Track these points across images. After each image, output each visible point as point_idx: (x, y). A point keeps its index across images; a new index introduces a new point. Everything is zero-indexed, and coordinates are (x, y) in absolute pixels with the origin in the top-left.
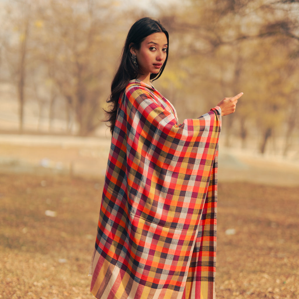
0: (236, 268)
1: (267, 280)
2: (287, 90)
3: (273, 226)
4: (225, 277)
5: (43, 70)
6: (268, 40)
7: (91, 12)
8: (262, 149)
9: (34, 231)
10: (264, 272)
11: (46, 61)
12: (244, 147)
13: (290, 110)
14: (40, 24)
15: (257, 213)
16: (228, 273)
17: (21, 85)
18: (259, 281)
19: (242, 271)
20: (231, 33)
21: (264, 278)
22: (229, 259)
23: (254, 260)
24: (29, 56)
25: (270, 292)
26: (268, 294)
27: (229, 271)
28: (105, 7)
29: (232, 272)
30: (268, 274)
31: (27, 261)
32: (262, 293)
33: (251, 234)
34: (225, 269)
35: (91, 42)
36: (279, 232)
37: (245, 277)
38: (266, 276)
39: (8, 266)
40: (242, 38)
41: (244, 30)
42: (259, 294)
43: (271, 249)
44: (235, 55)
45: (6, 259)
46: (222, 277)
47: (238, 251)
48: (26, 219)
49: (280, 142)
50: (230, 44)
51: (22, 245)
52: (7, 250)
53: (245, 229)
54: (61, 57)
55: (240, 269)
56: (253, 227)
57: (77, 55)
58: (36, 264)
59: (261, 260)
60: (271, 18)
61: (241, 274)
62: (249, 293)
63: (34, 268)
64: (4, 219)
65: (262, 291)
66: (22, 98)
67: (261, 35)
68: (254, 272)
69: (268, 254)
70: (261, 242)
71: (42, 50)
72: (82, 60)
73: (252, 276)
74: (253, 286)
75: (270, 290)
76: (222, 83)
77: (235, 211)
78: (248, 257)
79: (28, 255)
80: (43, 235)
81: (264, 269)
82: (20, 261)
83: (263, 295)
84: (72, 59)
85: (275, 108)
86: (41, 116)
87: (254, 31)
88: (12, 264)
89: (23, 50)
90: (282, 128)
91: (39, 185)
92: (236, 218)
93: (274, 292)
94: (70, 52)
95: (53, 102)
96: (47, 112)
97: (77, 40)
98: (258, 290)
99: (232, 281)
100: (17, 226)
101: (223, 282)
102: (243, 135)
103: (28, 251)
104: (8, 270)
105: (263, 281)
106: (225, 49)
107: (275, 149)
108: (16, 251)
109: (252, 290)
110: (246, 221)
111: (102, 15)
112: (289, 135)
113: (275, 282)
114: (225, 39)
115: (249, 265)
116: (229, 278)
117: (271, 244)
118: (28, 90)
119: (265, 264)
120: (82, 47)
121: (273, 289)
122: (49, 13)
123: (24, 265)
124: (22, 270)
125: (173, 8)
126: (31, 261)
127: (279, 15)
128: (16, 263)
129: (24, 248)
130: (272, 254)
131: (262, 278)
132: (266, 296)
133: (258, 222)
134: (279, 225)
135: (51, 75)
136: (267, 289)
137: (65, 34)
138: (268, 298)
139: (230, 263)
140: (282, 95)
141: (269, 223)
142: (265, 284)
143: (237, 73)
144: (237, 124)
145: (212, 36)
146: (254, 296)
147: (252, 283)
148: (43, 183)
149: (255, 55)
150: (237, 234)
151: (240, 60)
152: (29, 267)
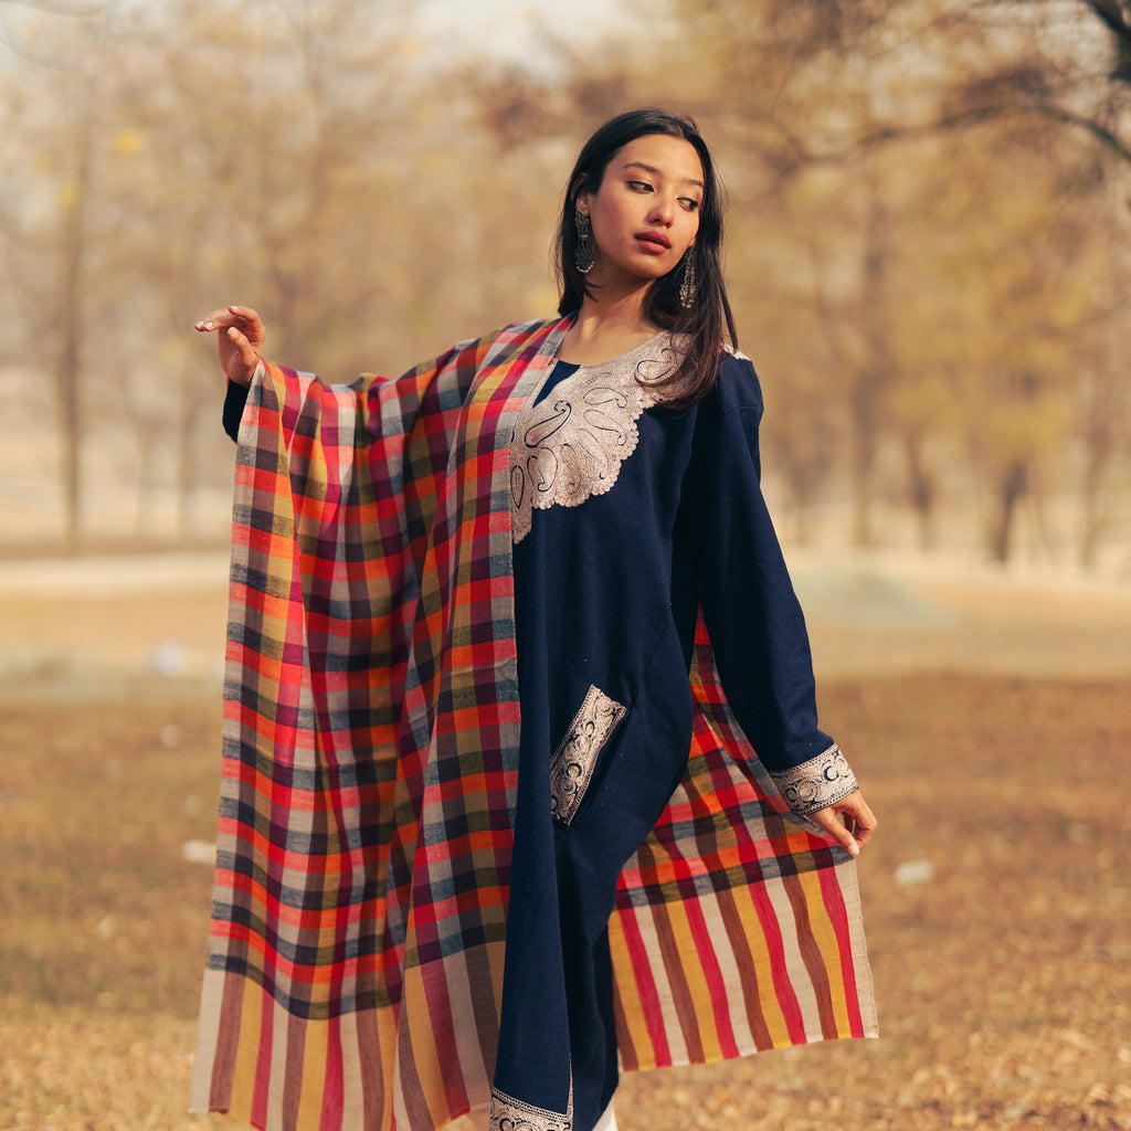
0: (950, 1016)
1: (1083, 1054)
2: (1066, 313)
3: (1078, 834)
4: (915, 1054)
5: (147, 306)
6: (977, 138)
7: (316, 86)
8: (1000, 547)
9: (142, 928)
10: (1063, 1022)
11: (159, 272)
12: (928, 542)
13: (1087, 387)
14: (133, 141)
15: (1010, 791)
16: (921, 1038)
17: (69, 369)
18: (1051, 1060)
19: (976, 1026)
20: (838, 123)
21: (1071, 1046)
22: (922, 982)
23: (1021, 976)
24: (93, 262)
25: (1099, 1103)
26: (1091, 1113)
27: (926, 1032)
28: (367, 66)
29: (937, 1031)
30: (1083, 1029)
31: (123, 1052)
32: (1068, 1107)
33: (995, 875)
34: (909, 1023)
35: (321, 194)
36: (1104, 859)
37: (992, 1051)
38: (1073, 1037)
39: (47, 1075)
40: (881, 135)
41: (882, 110)
42: (1056, 1114)
43: (1079, 928)
44: (859, 201)
45: (36, 1048)
46: (900, 1054)
47: (954, 946)
48: (108, 882)
49: (1065, 514)
50: (836, 160)
51: (100, 989)
52: (42, 1009)
53: (971, 857)
54: (213, 257)
55: (968, 1016)
56: (999, 848)
57: (275, 244)
58: (156, 1059)
59: (1047, 975)
60: (976, 59)
61: (975, 1039)
62: (1014, 1113)
63: (151, 1075)
64: (24, 888)
65: (1068, 1099)
66: (72, 418)
67: (948, 122)
68: (1027, 1026)
69: (1074, 949)
70: (1039, 904)
71: (142, 234)
72: (291, 261)
73: (1021, 1043)
74: (1027, 1081)
75: (1098, 1092)
76: (822, 308)
77: (923, 789)
78: (996, 968)
79: (126, 1025)
80: (180, 940)
81: (1062, 1010)
82: (96, 1053)
83: (1075, 1116)
84: (257, 260)
85: (1029, 384)
86: (147, 484)
87: (921, 110)
88: (63, 1070)
89: (72, 239)
90: (1066, 460)
91: (155, 744)
92: (929, 817)
93: (1117, 1100)
94: (248, 235)
95: (190, 424)
96: (167, 463)
97: (270, 189)
98: (1050, 1096)
99: (942, 1070)
100: (77, 912)
101: (909, 1076)
102: (921, 496)
103: (122, 1009)
104: (47, 1093)
105: (1067, 1057)
106: (820, 182)
107: (1048, 542)
108: (76, 1014)
109: (1026, 1100)
110: (971, 825)
111: (358, 92)
112: (1092, 483)
113: (1114, 1059)
114: (816, 146)
115: (1001, 998)
116: (931, 1060)
117: (1078, 909)
118: (95, 386)
119: (1068, 992)
120: (289, 212)
121: (1111, 1090)
122: (165, 99)
123: (111, 1066)
124: (106, 1090)
125: (615, 48)
126: (137, 1049)
127: (1006, 46)
128: (80, 1061)
129: (107, 999)
130: (1088, 946)
131: (1062, 1046)
132: (1084, 1119)
133: (1018, 823)
134: (1099, 830)
135: (178, 323)
136: (1086, 1091)
137: (225, 172)
138: (1096, 1125)
139: (927, 998)
140: (1051, 332)
141: (1059, 826)
142: (1076, 1069)
143: (875, 265)
144: (891, 456)
145: (770, 137)
146: (1038, 1121)
147: (1024, 1071)
148: (169, 735)
149: (934, 193)
150: (942, 877)
151: (880, 216)
152: (131, 1075)
